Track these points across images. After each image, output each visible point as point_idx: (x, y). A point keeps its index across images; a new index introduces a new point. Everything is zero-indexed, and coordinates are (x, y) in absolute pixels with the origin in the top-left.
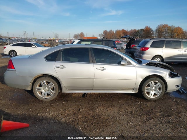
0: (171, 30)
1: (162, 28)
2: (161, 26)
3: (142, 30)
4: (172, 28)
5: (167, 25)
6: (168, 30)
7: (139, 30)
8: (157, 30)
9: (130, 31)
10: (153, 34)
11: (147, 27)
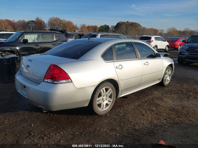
0: (63, 24)
1: (55, 21)
2: (52, 19)
3: (33, 21)
4: (63, 21)
5: (59, 19)
6: (60, 23)
7: (29, 22)
8: (49, 23)
9: (17, 22)
10: (46, 27)
11: (38, 19)
